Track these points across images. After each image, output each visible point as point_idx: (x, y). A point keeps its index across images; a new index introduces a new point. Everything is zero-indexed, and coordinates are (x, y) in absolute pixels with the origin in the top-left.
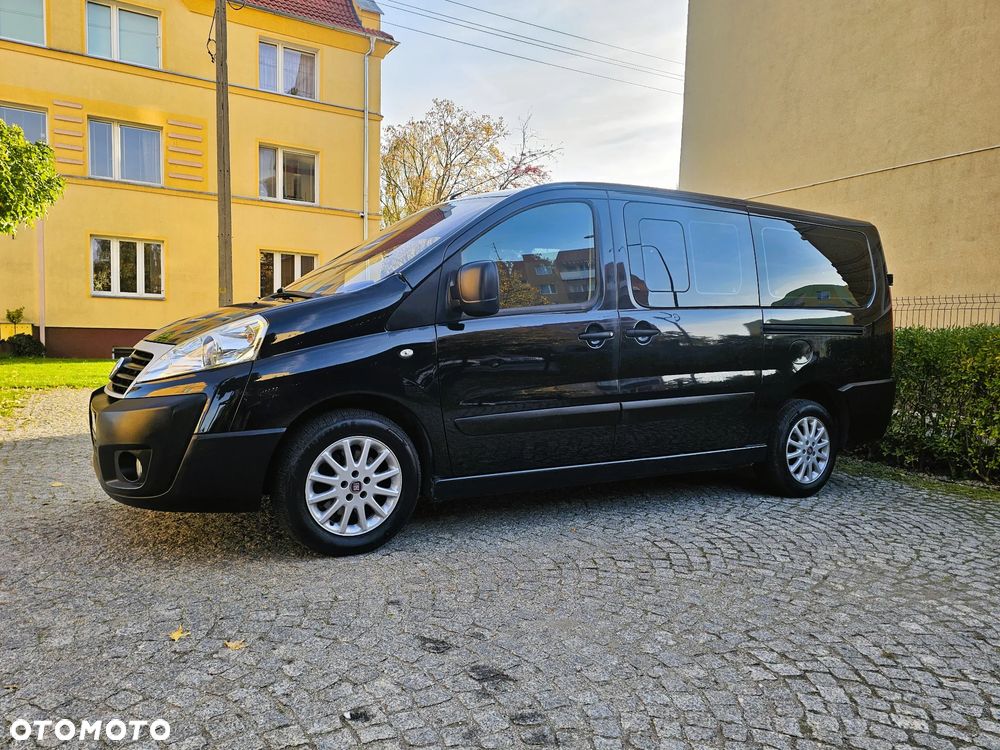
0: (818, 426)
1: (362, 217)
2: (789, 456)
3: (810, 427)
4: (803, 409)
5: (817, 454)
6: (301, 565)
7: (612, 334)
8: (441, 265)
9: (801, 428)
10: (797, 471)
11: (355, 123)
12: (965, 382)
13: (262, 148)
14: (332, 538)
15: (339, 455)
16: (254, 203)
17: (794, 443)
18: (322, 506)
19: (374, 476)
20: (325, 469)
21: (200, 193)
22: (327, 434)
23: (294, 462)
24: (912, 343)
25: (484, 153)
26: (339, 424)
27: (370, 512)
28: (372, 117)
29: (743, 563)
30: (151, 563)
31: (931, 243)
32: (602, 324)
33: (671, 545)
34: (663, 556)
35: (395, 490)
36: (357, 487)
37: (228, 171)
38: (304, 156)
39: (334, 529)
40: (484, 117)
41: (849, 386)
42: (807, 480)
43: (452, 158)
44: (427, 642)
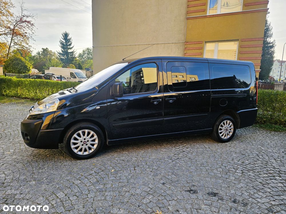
7: (161, 100)
44: (190, 191)
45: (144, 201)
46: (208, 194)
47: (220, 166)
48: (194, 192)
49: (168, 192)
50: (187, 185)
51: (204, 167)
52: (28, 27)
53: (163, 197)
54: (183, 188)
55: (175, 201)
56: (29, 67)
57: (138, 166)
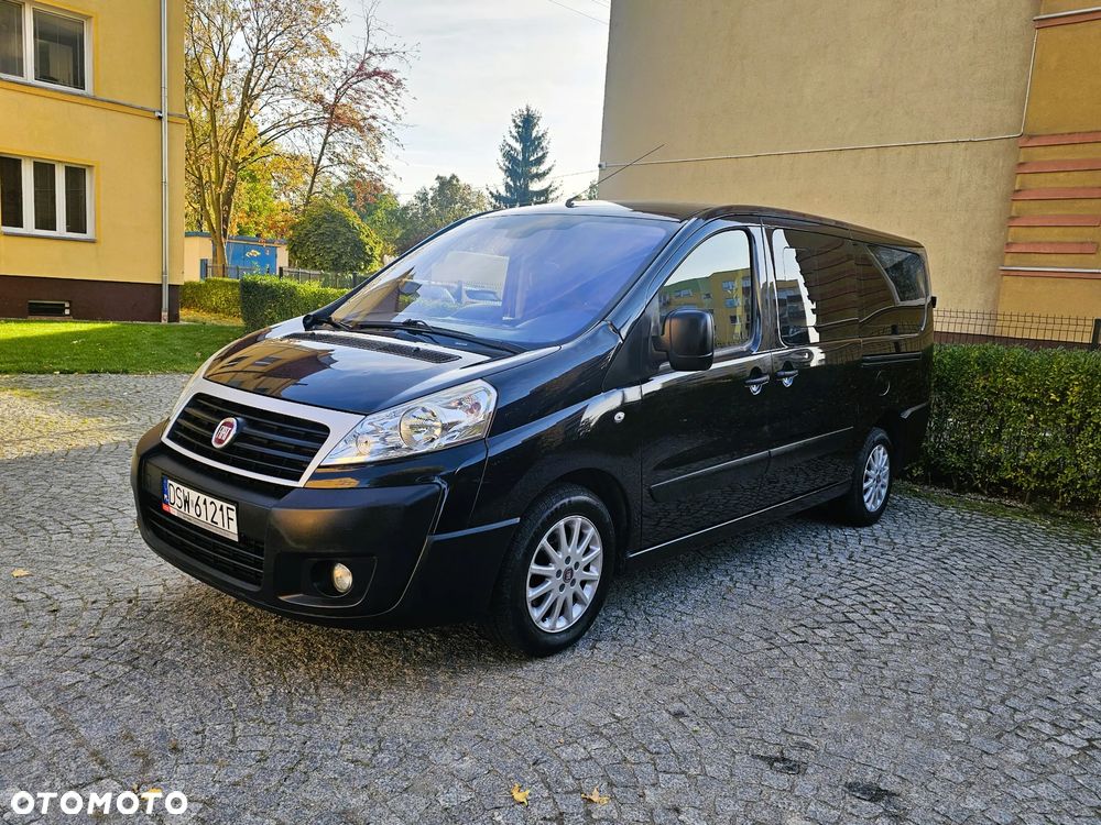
0: (884, 454)
1: (160, 118)
2: (865, 486)
3: (879, 455)
4: (876, 439)
5: (882, 482)
7: (768, 378)
8: (644, 310)
9: (874, 457)
14: (546, 637)
15: (555, 541)
17: (868, 473)
18: (538, 602)
19: (582, 560)
20: (544, 559)
26: (558, 505)
27: (575, 599)
32: (761, 367)
33: (835, 602)
34: (843, 617)
35: (595, 573)
36: (568, 575)
38: (56, 17)
39: (546, 626)
41: (909, 412)
42: (873, 508)
44: (771, 761)
45: (566, 753)
46: (850, 787)
47: (991, 702)
48: (790, 769)
49: (675, 745)
50: (775, 739)
51: (906, 692)
52: (383, 95)
53: (647, 754)
54: (752, 746)
55: (689, 777)
56: (371, 249)
57: (614, 639)
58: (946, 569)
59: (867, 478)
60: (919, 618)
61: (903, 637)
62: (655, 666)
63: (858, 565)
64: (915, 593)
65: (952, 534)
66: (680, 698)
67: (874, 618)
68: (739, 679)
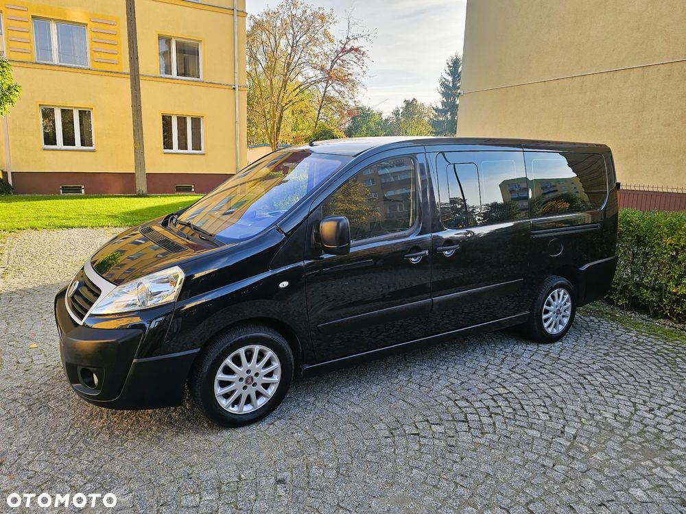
0: (564, 294)
2: (544, 317)
3: (559, 295)
4: (555, 284)
5: (563, 314)
6: (212, 438)
7: (427, 252)
8: (307, 217)
9: (553, 297)
10: (549, 326)
11: (226, 18)
12: (665, 254)
13: (160, 38)
14: (233, 417)
15: (237, 360)
16: (155, 79)
17: (548, 308)
18: (226, 396)
19: (262, 371)
20: (228, 371)
21: (117, 73)
22: (228, 347)
23: (205, 369)
24: (629, 223)
25: (320, 36)
26: (237, 339)
27: (258, 394)
28: (240, 14)
29: (517, 423)
30: (107, 438)
31: (639, 127)
32: (420, 245)
33: (468, 404)
34: (462, 417)
35: (276, 378)
36: (250, 381)
37: (137, 58)
38: (191, 44)
39: (234, 410)
40: (319, 8)
41: (587, 266)
42: (555, 331)
43: (298, 39)
58: (581, 384)
59: (547, 312)
60: (522, 424)
61: (495, 438)
62: (298, 442)
63: (513, 375)
64: (538, 402)
65: (616, 353)
66: (291, 469)
67: (486, 420)
68: (345, 458)
